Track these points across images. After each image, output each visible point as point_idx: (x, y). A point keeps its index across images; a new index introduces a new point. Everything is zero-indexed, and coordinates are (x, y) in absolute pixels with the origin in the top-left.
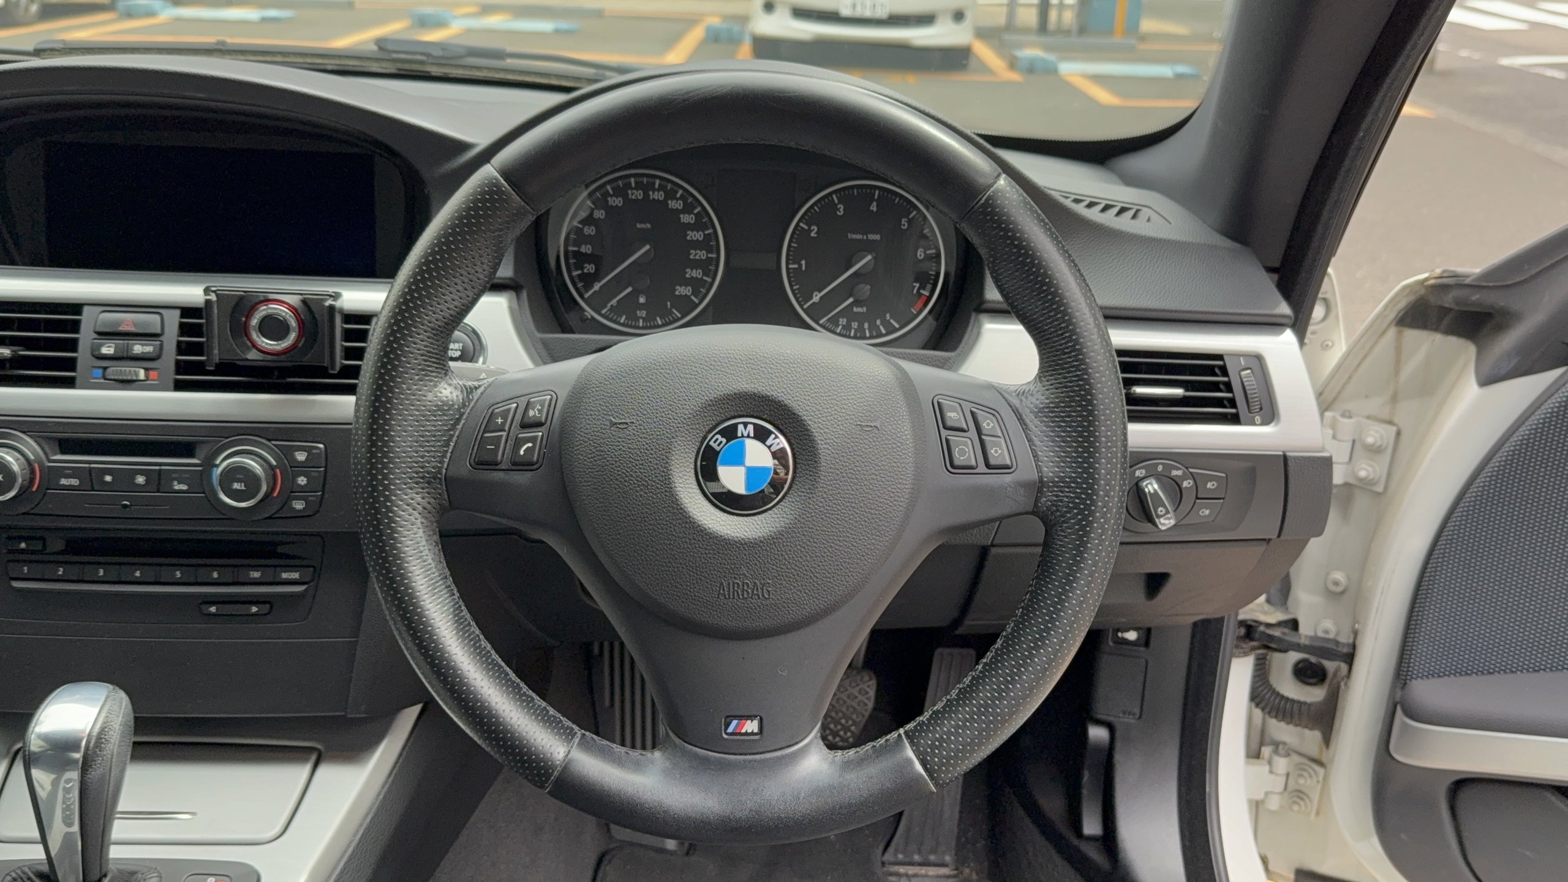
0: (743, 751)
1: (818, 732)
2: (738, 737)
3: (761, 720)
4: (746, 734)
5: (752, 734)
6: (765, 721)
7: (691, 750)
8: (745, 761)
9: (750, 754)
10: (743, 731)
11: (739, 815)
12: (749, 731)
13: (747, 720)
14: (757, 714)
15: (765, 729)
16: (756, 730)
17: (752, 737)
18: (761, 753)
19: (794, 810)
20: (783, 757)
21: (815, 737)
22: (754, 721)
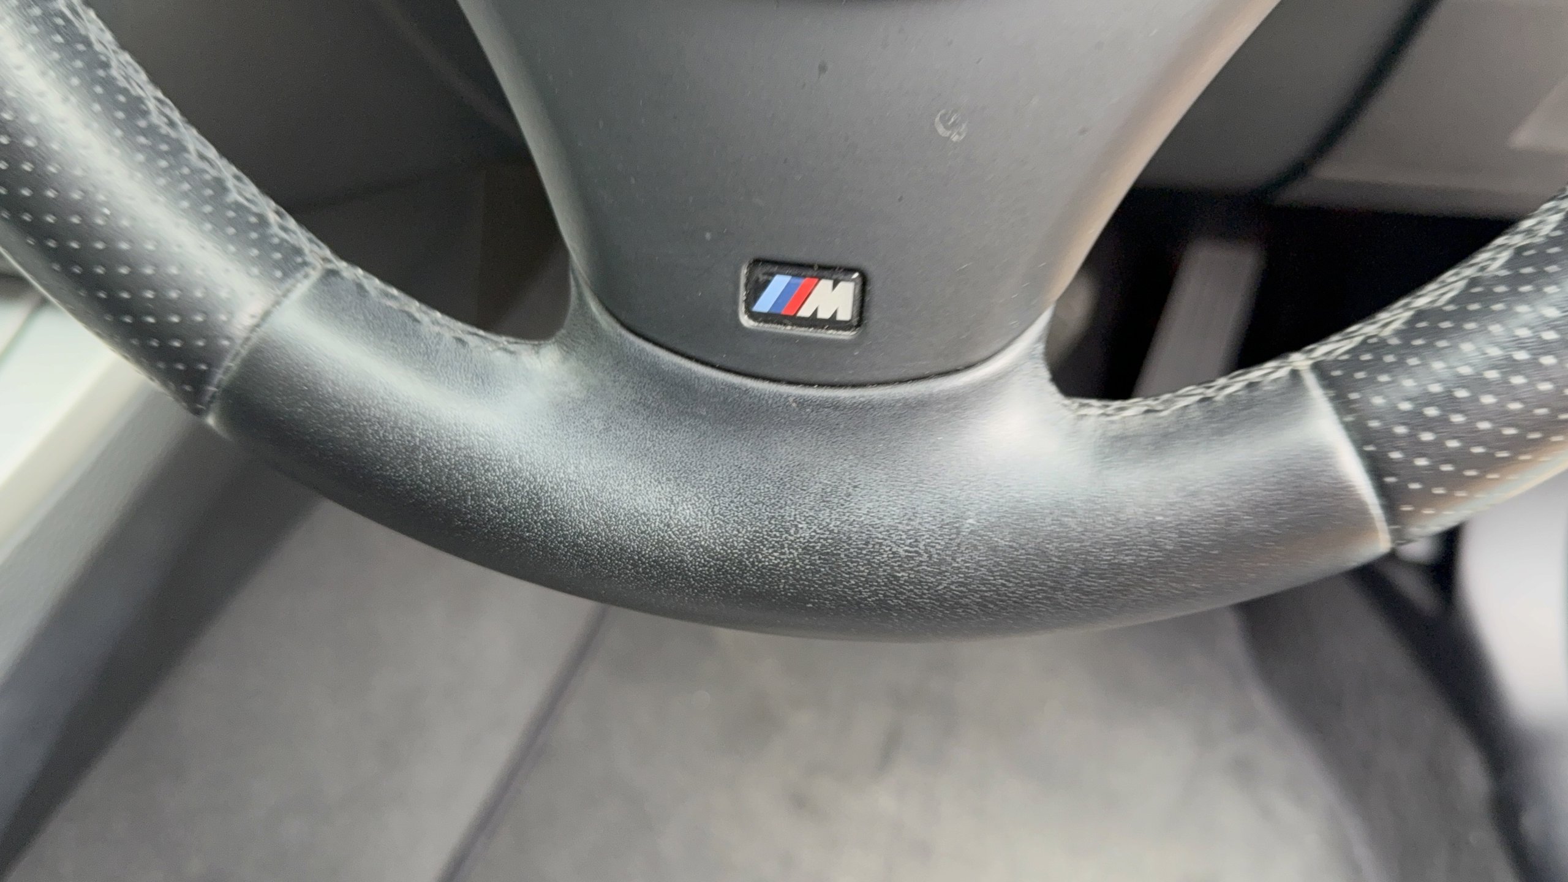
0: (801, 376)
1: (1039, 340)
2: (788, 329)
3: (864, 283)
4: (813, 322)
5: (833, 323)
6: (875, 287)
7: (642, 350)
8: (802, 403)
9: (821, 385)
10: (805, 312)
11: (769, 557)
12: (824, 314)
13: (820, 278)
14: (852, 262)
15: (874, 315)
16: (845, 314)
17: (832, 334)
18: (854, 386)
19: (942, 562)
20: (922, 405)
21: (1030, 356)
22: (841, 285)
